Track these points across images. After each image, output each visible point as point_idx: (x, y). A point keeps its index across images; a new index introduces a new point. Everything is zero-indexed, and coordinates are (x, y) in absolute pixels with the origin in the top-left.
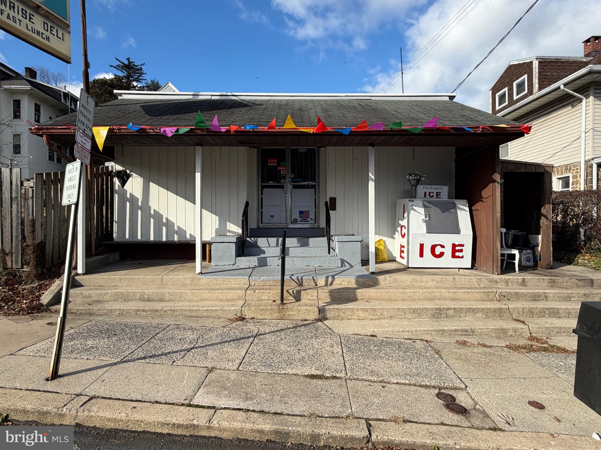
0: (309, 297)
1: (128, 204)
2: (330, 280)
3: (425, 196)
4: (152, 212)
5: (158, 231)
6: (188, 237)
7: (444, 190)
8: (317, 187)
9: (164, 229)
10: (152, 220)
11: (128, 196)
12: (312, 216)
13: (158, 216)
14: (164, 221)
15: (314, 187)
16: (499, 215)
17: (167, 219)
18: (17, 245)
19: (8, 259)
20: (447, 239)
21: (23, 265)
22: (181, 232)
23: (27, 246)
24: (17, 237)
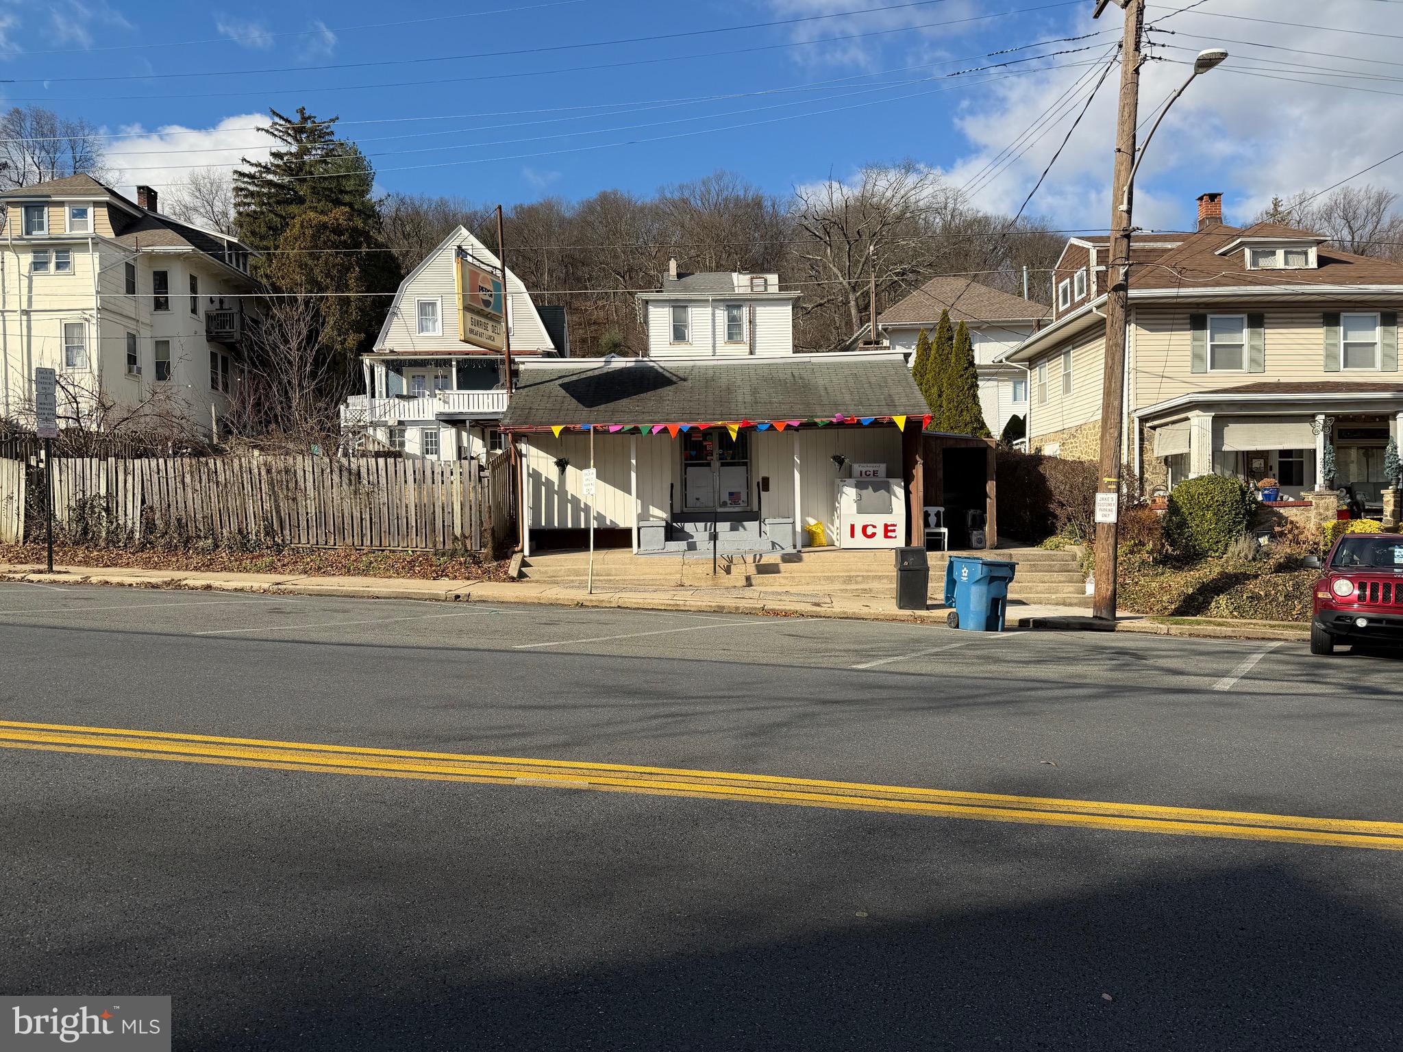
0: (738, 571)
1: (543, 488)
2: (758, 557)
3: (861, 475)
4: (569, 497)
5: (576, 518)
6: (608, 522)
7: (882, 468)
8: (749, 464)
9: (583, 514)
10: (569, 505)
11: (543, 480)
12: (744, 497)
13: (575, 501)
14: (582, 506)
15: (745, 464)
17: (585, 504)
18: (476, 530)
19: (468, 542)
20: (879, 520)
21: (481, 547)
22: (600, 518)
23: (485, 530)
24: (476, 522)
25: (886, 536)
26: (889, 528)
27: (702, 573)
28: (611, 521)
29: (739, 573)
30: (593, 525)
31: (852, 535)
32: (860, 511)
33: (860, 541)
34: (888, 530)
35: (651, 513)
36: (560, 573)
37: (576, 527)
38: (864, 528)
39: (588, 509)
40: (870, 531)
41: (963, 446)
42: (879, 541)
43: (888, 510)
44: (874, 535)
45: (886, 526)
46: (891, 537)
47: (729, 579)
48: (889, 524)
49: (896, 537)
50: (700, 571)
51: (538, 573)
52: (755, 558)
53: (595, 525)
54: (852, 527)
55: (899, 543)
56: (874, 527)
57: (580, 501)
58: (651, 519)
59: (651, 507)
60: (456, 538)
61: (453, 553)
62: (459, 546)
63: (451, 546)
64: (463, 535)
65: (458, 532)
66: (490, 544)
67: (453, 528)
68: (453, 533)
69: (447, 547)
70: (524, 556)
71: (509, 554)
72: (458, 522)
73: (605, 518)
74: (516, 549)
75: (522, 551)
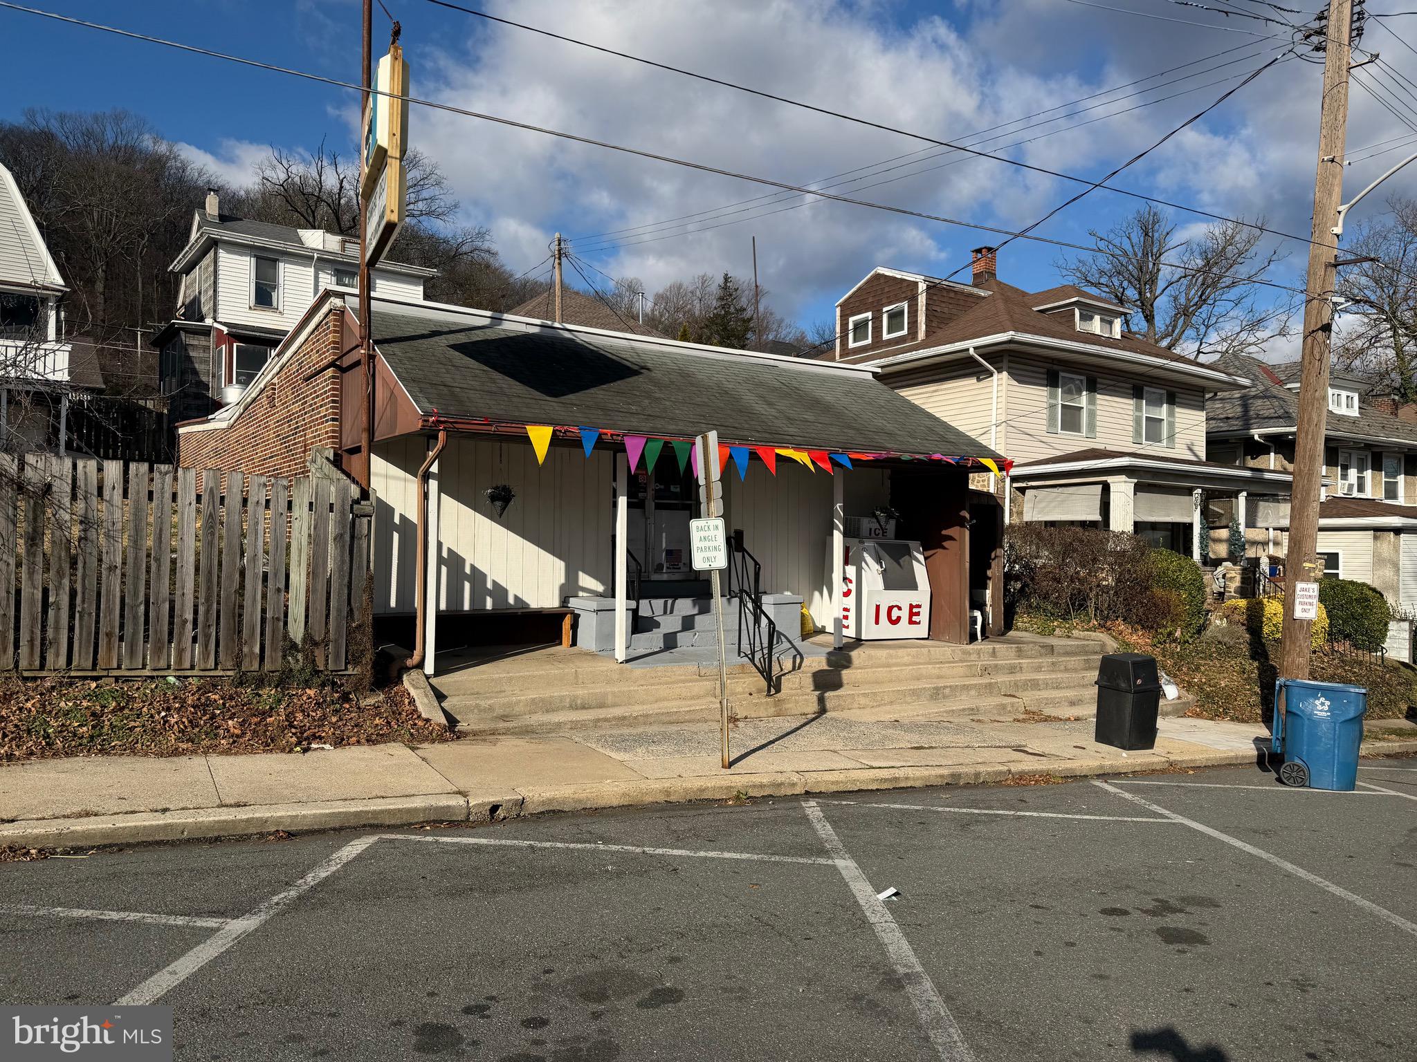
0: (790, 685)
1: (396, 536)
3: (870, 534)
6: (511, 600)
7: (891, 525)
9: (467, 585)
11: (397, 520)
12: (685, 557)
13: (455, 562)
14: (468, 570)
15: (688, 508)
16: (967, 565)
17: (473, 567)
18: (338, 627)
19: (319, 654)
20: (903, 598)
21: (346, 664)
22: (499, 592)
23: (359, 626)
24: (339, 611)
25: (911, 622)
26: (915, 610)
27: (744, 693)
28: (516, 597)
29: (791, 689)
30: (485, 606)
31: (877, 622)
32: (888, 586)
33: (885, 630)
34: (913, 611)
35: (581, 583)
36: (517, 708)
37: (454, 608)
38: (890, 609)
39: (477, 577)
40: (895, 614)
42: (904, 630)
43: (913, 586)
44: (898, 619)
45: (911, 607)
46: (915, 623)
47: (797, 702)
48: (914, 604)
49: (919, 623)
50: (740, 690)
51: (476, 711)
52: (794, 662)
53: (489, 604)
54: (878, 607)
55: (922, 630)
56: (900, 608)
57: (463, 560)
58: (581, 594)
59: (581, 574)
60: (294, 646)
61: (284, 680)
62: (297, 662)
63: (279, 665)
64: (308, 637)
65: (297, 631)
66: (368, 657)
67: (286, 623)
68: (286, 636)
69: (268, 666)
70: (428, 677)
71: (395, 674)
72: (297, 611)
73: (505, 591)
74: (409, 662)
75: (421, 665)
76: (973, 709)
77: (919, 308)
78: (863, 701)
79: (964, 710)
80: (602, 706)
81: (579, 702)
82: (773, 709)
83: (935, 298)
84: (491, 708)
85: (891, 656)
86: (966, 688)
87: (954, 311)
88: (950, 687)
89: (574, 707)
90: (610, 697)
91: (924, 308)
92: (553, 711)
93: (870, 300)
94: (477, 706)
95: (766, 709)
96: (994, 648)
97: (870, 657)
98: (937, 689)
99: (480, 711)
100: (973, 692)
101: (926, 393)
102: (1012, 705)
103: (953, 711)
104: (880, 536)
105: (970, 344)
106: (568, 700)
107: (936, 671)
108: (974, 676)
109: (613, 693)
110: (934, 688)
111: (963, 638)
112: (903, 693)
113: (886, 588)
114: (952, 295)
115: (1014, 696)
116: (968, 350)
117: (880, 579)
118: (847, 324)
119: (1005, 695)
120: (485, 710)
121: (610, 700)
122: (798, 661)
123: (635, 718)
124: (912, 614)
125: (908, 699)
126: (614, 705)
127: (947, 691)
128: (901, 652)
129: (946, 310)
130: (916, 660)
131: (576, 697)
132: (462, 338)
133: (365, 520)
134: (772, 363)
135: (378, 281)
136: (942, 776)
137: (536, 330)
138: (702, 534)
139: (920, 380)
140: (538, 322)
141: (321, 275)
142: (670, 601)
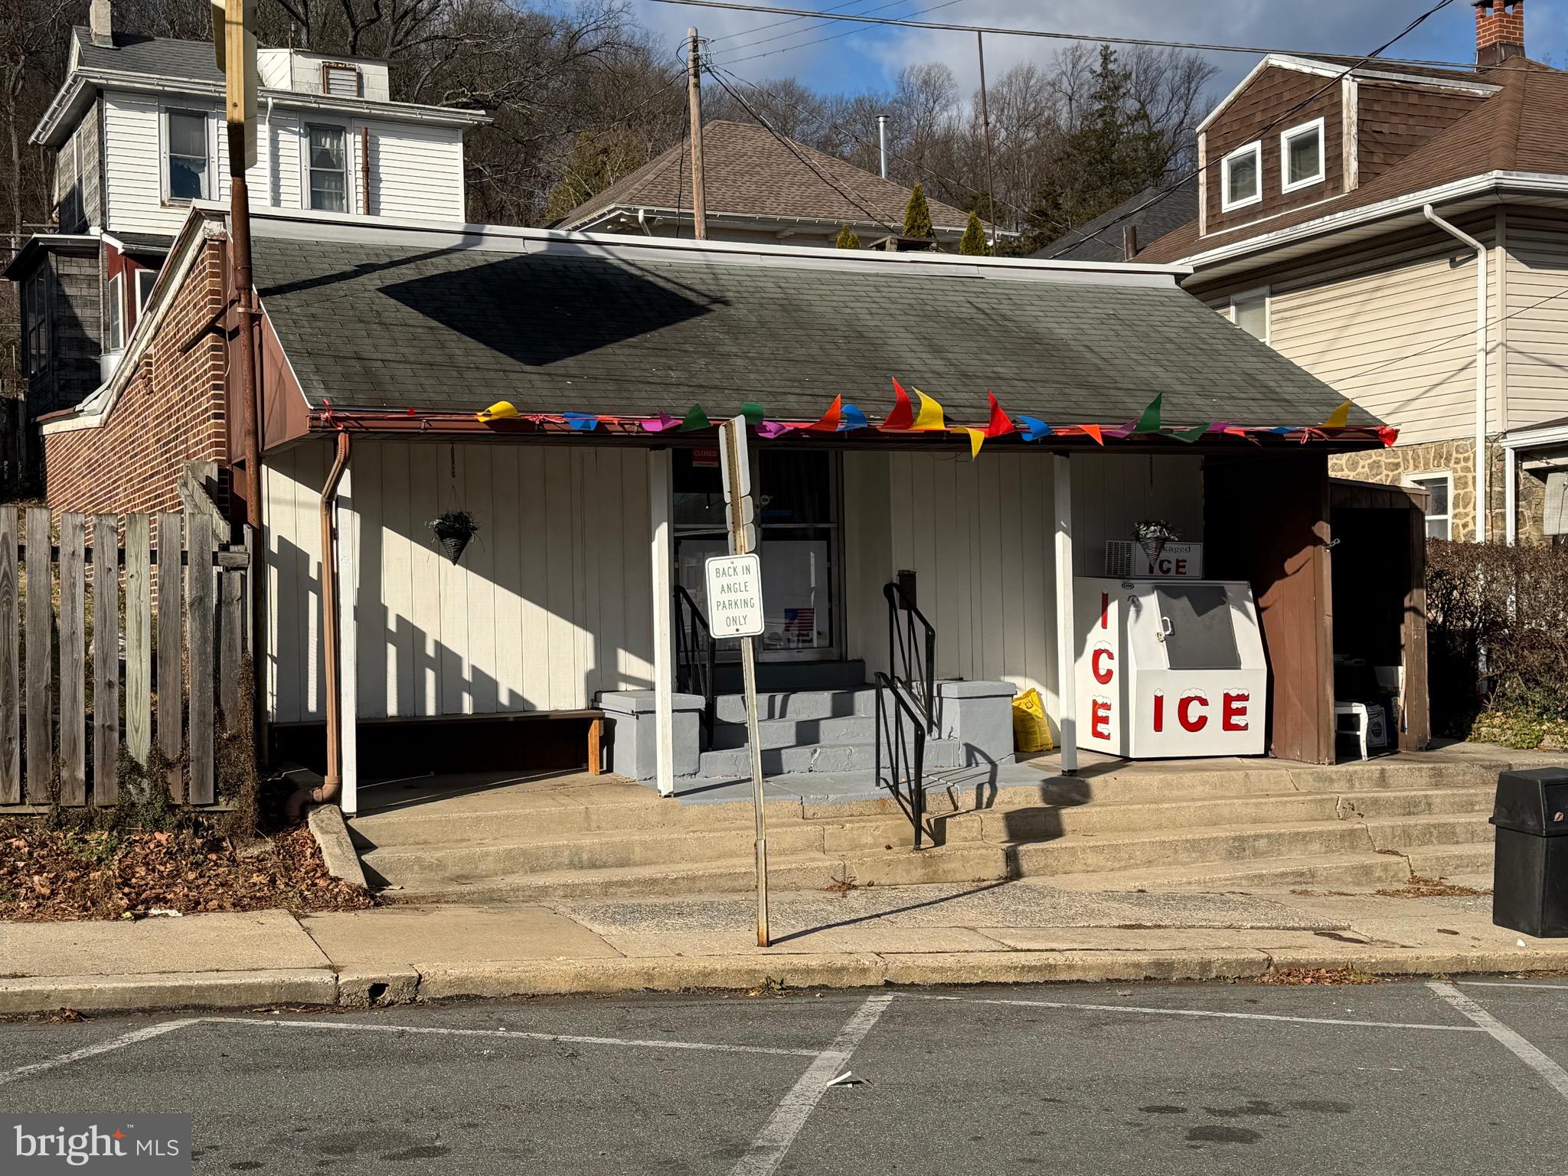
0: (964, 833)
3: (1151, 570)
4: (392, 625)
5: (411, 688)
6: (504, 699)
7: (1194, 554)
8: (833, 534)
9: (430, 676)
10: (392, 650)
12: (819, 623)
13: (410, 636)
14: (430, 650)
15: (823, 535)
16: (1329, 621)
17: (438, 645)
18: (202, 739)
19: (174, 780)
20: (1212, 684)
21: (216, 795)
22: (484, 684)
23: (233, 738)
24: (202, 714)
25: (1228, 726)
26: (1235, 705)
27: (875, 845)
28: (512, 694)
29: (965, 839)
30: (461, 707)
31: (1158, 726)
32: (1178, 661)
33: (1174, 740)
34: (1232, 706)
35: (622, 669)
36: (482, 866)
37: (409, 713)
38: (1184, 704)
39: (447, 661)
40: (1194, 712)
41: (1365, 505)
42: (1213, 740)
43: (1231, 661)
44: (1202, 721)
45: (1228, 699)
46: (1237, 728)
47: (965, 860)
48: (1234, 694)
49: (1245, 728)
50: (870, 840)
51: (416, 868)
52: (979, 796)
53: (467, 707)
54: (1159, 702)
55: (1254, 740)
56: (1204, 702)
57: (423, 635)
58: (623, 686)
59: (622, 655)
60: (136, 768)
61: (122, 820)
62: (142, 792)
63: (114, 795)
64: (156, 754)
65: (139, 746)
66: (249, 784)
67: (123, 735)
68: (123, 753)
69: (98, 799)
70: (346, 817)
71: (294, 811)
72: (139, 714)
73: (494, 684)
74: (318, 794)
75: (335, 798)
76: (1302, 874)
77: (1345, 129)
78: (1092, 859)
79: (1283, 875)
80: (623, 864)
81: (585, 857)
82: (921, 872)
83: (1377, 107)
84: (440, 865)
85: (1169, 785)
86: (1303, 838)
87: (1420, 130)
88: (1268, 836)
89: (576, 865)
90: (637, 849)
91: (1354, 130)
92: (543, 870)
93: (1258, 118)
94: (418, 860)
95: (908, 872)
96: (1383, 771)
97: (1127, 787)
98: (1241, 839)
99: (422, 868)
100: (1316, 846)
101: (1361, 293)
102: (1385, 868)
103: (1261, 876)
104: (1173, 572)
105: (1424, 198)
106: (566, 853)
107: (1251, 811)
108: (1330, 818)
109: (644, 844)
110: (1235, 839)
111: (1323, 752)
112: (1174, 846)
113: (1174, 666)
114: (1414, 99)
115: (1396, 853)
116: (1420, 209)
117: (1162, 650)
118: (1218, 165)
119: (1380, 852)
120: (430, 867)
121: (638, 853)
122: (987, 792)
123: (674, 881)
124: (1228, 712)
125: (1183, 857)
126: (645, 863)
127: (1262, 844)
128: (1187, 778)
129: (1402, 130)
130: (1220, 792)
131: (580, 849)
132: (408, 273)
133: (236, 575)
134: (974, 271)
135: (382, 140)
136: (1137, 966)
137: (540, 247)
138: (725, 581)
139: (1351, 269)
140: (543, 233)
141: (283, 136)
142: (779, 697)
